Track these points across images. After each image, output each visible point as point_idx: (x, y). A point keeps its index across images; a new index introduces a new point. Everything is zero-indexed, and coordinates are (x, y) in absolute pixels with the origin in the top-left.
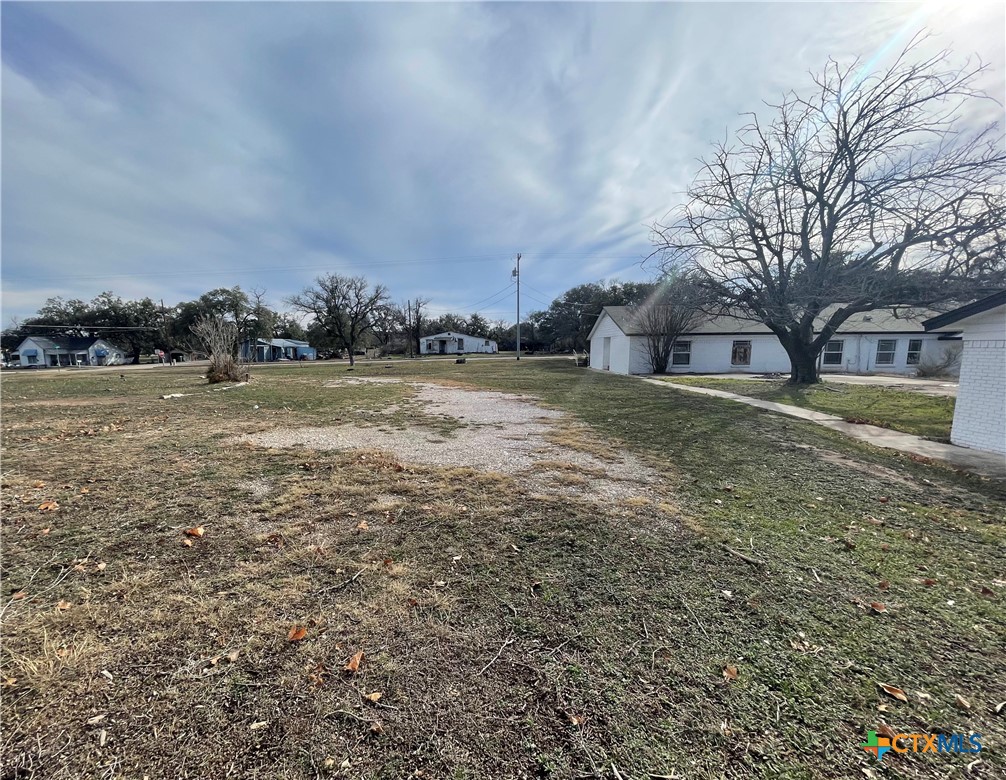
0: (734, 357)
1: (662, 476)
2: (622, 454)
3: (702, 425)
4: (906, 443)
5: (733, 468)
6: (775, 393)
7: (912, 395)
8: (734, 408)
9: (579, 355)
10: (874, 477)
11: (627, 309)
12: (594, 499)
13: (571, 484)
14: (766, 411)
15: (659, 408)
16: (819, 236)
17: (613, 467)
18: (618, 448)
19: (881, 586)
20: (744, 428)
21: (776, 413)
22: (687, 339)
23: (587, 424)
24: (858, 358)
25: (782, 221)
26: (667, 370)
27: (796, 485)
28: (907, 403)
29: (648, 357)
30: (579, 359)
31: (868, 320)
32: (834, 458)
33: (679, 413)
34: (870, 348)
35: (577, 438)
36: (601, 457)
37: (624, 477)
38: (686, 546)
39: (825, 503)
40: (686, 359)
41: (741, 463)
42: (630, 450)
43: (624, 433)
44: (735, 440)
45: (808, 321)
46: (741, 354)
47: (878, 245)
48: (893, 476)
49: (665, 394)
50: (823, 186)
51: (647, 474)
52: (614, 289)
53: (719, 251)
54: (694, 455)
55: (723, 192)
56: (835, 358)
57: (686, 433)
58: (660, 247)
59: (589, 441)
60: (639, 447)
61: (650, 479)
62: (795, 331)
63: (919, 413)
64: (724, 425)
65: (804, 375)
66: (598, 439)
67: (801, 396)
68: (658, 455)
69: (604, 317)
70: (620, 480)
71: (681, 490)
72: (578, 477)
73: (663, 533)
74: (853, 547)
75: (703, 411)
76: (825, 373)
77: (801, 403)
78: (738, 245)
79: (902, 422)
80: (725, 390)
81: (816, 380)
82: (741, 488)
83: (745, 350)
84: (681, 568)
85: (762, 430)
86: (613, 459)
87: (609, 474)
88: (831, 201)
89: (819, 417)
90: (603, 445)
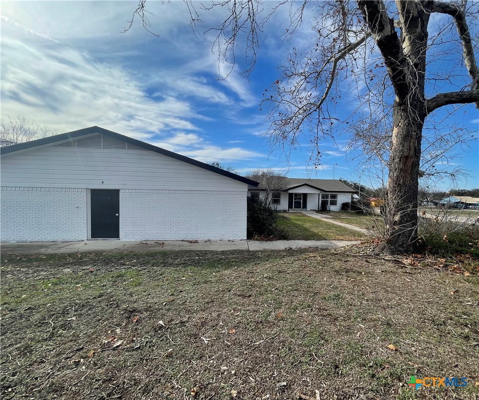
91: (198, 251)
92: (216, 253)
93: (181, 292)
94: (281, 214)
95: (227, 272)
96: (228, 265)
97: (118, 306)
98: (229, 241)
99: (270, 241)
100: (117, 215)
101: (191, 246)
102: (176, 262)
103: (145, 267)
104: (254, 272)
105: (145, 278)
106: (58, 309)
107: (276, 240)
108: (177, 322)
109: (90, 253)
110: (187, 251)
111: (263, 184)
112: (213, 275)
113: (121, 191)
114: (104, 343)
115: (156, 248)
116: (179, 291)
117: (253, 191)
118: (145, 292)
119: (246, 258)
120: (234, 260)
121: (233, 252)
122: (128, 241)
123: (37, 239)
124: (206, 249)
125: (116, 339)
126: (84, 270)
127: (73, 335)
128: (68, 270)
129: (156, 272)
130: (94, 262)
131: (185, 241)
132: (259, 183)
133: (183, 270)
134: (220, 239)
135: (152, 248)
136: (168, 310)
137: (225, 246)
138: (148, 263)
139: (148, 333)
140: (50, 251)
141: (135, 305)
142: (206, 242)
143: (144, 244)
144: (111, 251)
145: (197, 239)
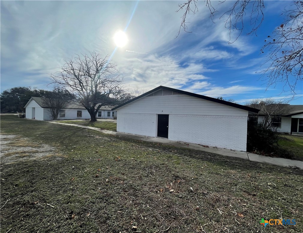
0: (78, 115)
1: (57, 148)
2: (43, 145)
3: (68, 133)
4: (110, 132)
5: (76, 143)
6: (87, 124)
7: (112, 123)
8: (77, 128)
9: (20, 114)
10: (103, 139)
11: (42, 99)
12: (34, 159)
13: (24, 157)
14: (85, 128)
15: (55, 130)
16: (94, 88)
17: (40, 149)
18: (42, 143)
19: (101, 157)
20: (80, 133)
21: (87, 129)
22: (64, 110)
23: (27, 138)
24: (104, 115)
25: (87, 83)
26: (58, 119)
27: (89, 143)
28: (111, 125)
29: (51, 114)
30: (20, 115)
31: (105, 107)
32: (97, 137)
33: (62, 131)
34: (106, 113)
35: (24, 143)
36: (35, 147)
37: (44, 151)
38: (63, 162)
39: (94, 146)
40: (64, 116)
41: (78, 141)
42: (46, 143)
43: (43, 139)
44: (77, 136)
45: (94, 107)
46: (79, 114)
47: (105, 92)
48: (107, 139)
49: (57, 126)
50: (94, 77)
51: (52, 148)
52: (36, 91)
53: (72, 87)
54: (67, 141)
55: (72, 71)
56: (100, 115)
57: (64, 136)
58: (54, 82)
59: (30, 143)
60: (49, 142)
61: (53, 150)
62: (91, 109)
63: (113, 126)
64: (75, 133)
65: (94, 119)
66: (33, 142)
67: (93, 124)
68: (55, 143)
69: (32, 100)
70: (43, 152)
71: (62, 150)
72: (27, 154)
73: (58, 161)
74: (97, 152)
75: (69, 130)
76: (98, 119)
77: (93, 126)
78: (77, 86)
79: (110, 128)
80: (75, 124)
81: (96, 121)
82: (77, 146)
83: (80, 113)
84: (63, 166)
85: (84, 133)
86: (40, 147)
87: (39, 151)
88: (96, 82)
89: (96, 129)
90: (36, 144)
91: (209, 153)
92: (223, 156)
93: (201, 175)
94: (283, 136)
95: (233, 171)
96: (233, 167)
97: (170, 172)
98: (231, 150)
99: (271, 157)
100: (167, 127)
101: (204, 148)
102: (197, 156)
103: (181, 155)
104: (257, 178)
105: (181, 161)
106: (149, 165)
107: (277, 157)
108: (201, 192)
109: (157, 143)
110: (202, 152)
111: (262, 111)
112: (222, 171)
113: (169, 115)
114: (166, 188)
115: (185, 146)
116: (200, 174)
117: (251, 116)
118: (182, 168)
119: (248, 165)
120: (238, 164)
121: (236, 159)
122: (172, 140)
123: (140, 134)
124: (214, 152)
125: (171, 188)
126: (156, 150)
127: (155, 178)
128: (150, 149)
129: (186, 159)
130: (159, 148)
131: (201, 145)
132: (259, 110)
133: (202, 162)
134: (224, 148)
135: (183, 146)
136: (195, 183)
137: (228, 153)
138: (182, 153)
139: (185, 191)
140: (144, 140)
141: (178, 174)
142: (214, 148)
143: (179, 143)
144: (165, 144)
145: (208, 145)
